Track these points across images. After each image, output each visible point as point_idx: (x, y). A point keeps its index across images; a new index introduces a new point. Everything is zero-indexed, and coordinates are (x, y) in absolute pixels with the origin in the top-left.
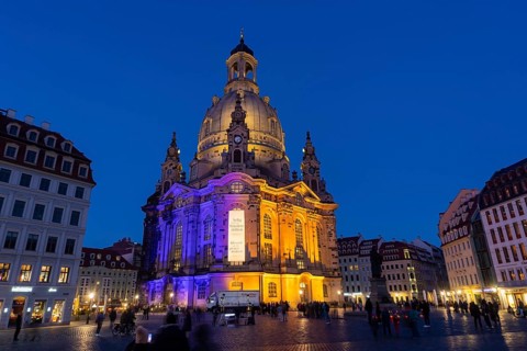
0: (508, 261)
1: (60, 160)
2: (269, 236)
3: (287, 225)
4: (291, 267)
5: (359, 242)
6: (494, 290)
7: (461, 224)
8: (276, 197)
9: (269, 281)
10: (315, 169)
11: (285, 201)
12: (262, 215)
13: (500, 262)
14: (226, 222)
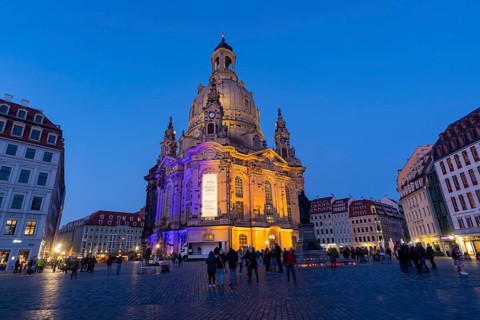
0: (464, 208)
1: (28, 129)
2: (240, 195)
3: (256, 185)
4: (260, 221)
5: (332, 202)
6: (451, 237)
7: (417, 177)
8: (247, 162)
9: (240, 233)
10: (285, 139)
11: (254, 165)
12: (233, 177)
13: (456, 210)
14: (200, 184)
